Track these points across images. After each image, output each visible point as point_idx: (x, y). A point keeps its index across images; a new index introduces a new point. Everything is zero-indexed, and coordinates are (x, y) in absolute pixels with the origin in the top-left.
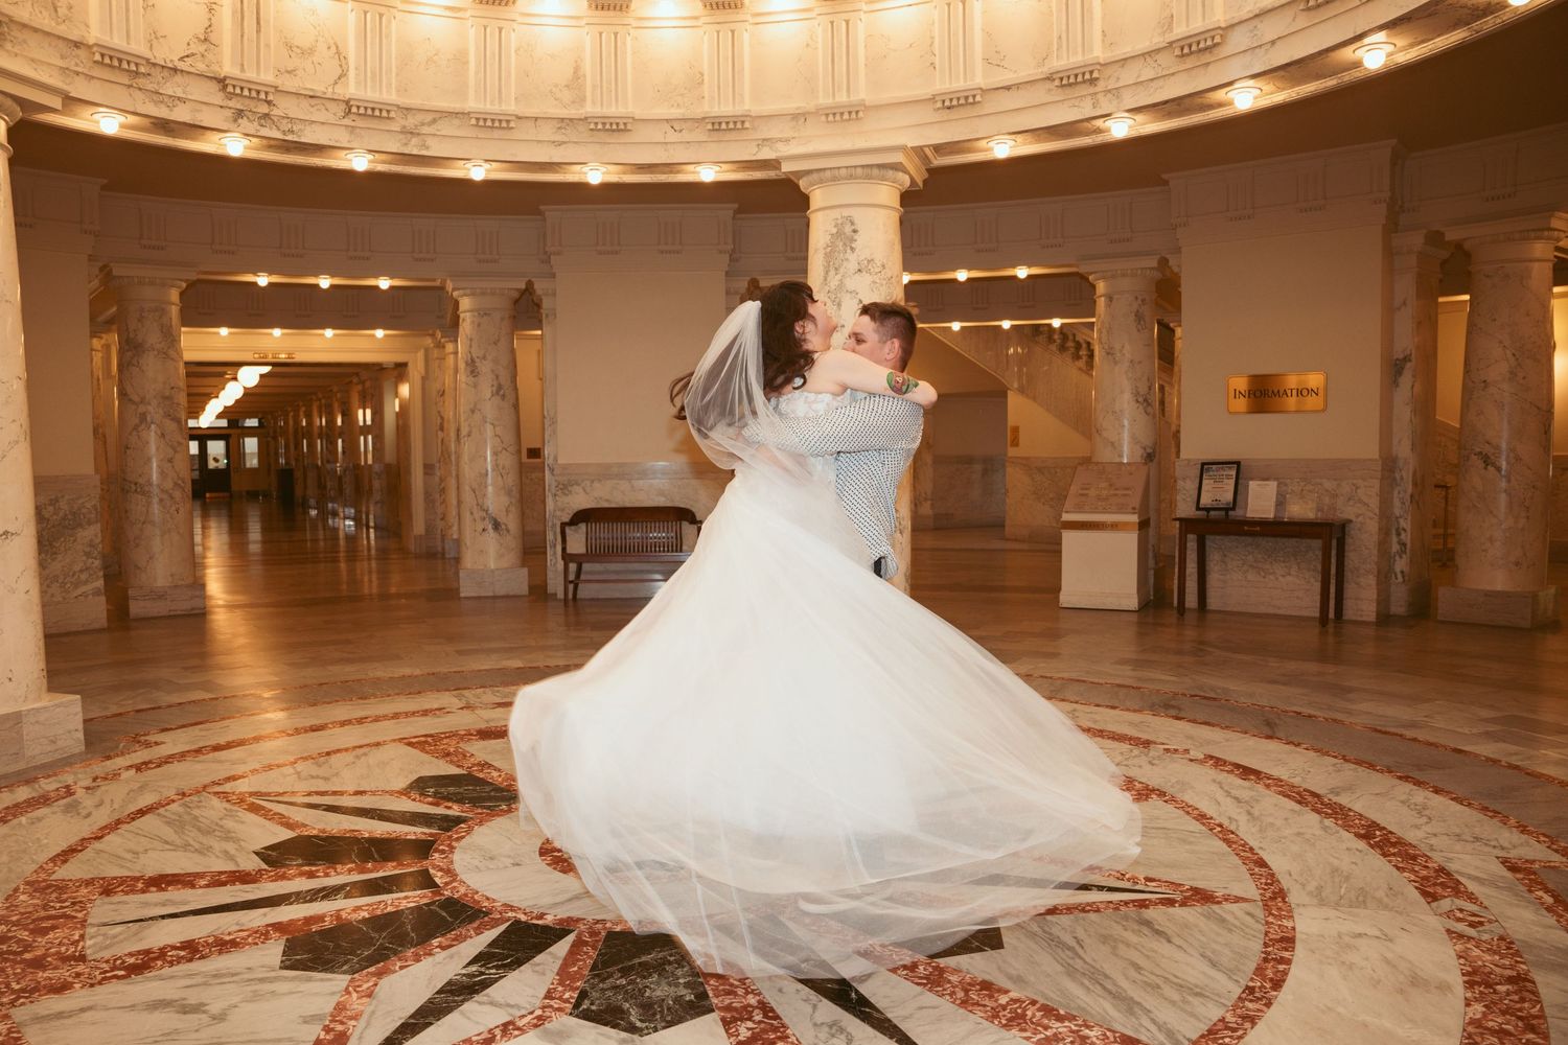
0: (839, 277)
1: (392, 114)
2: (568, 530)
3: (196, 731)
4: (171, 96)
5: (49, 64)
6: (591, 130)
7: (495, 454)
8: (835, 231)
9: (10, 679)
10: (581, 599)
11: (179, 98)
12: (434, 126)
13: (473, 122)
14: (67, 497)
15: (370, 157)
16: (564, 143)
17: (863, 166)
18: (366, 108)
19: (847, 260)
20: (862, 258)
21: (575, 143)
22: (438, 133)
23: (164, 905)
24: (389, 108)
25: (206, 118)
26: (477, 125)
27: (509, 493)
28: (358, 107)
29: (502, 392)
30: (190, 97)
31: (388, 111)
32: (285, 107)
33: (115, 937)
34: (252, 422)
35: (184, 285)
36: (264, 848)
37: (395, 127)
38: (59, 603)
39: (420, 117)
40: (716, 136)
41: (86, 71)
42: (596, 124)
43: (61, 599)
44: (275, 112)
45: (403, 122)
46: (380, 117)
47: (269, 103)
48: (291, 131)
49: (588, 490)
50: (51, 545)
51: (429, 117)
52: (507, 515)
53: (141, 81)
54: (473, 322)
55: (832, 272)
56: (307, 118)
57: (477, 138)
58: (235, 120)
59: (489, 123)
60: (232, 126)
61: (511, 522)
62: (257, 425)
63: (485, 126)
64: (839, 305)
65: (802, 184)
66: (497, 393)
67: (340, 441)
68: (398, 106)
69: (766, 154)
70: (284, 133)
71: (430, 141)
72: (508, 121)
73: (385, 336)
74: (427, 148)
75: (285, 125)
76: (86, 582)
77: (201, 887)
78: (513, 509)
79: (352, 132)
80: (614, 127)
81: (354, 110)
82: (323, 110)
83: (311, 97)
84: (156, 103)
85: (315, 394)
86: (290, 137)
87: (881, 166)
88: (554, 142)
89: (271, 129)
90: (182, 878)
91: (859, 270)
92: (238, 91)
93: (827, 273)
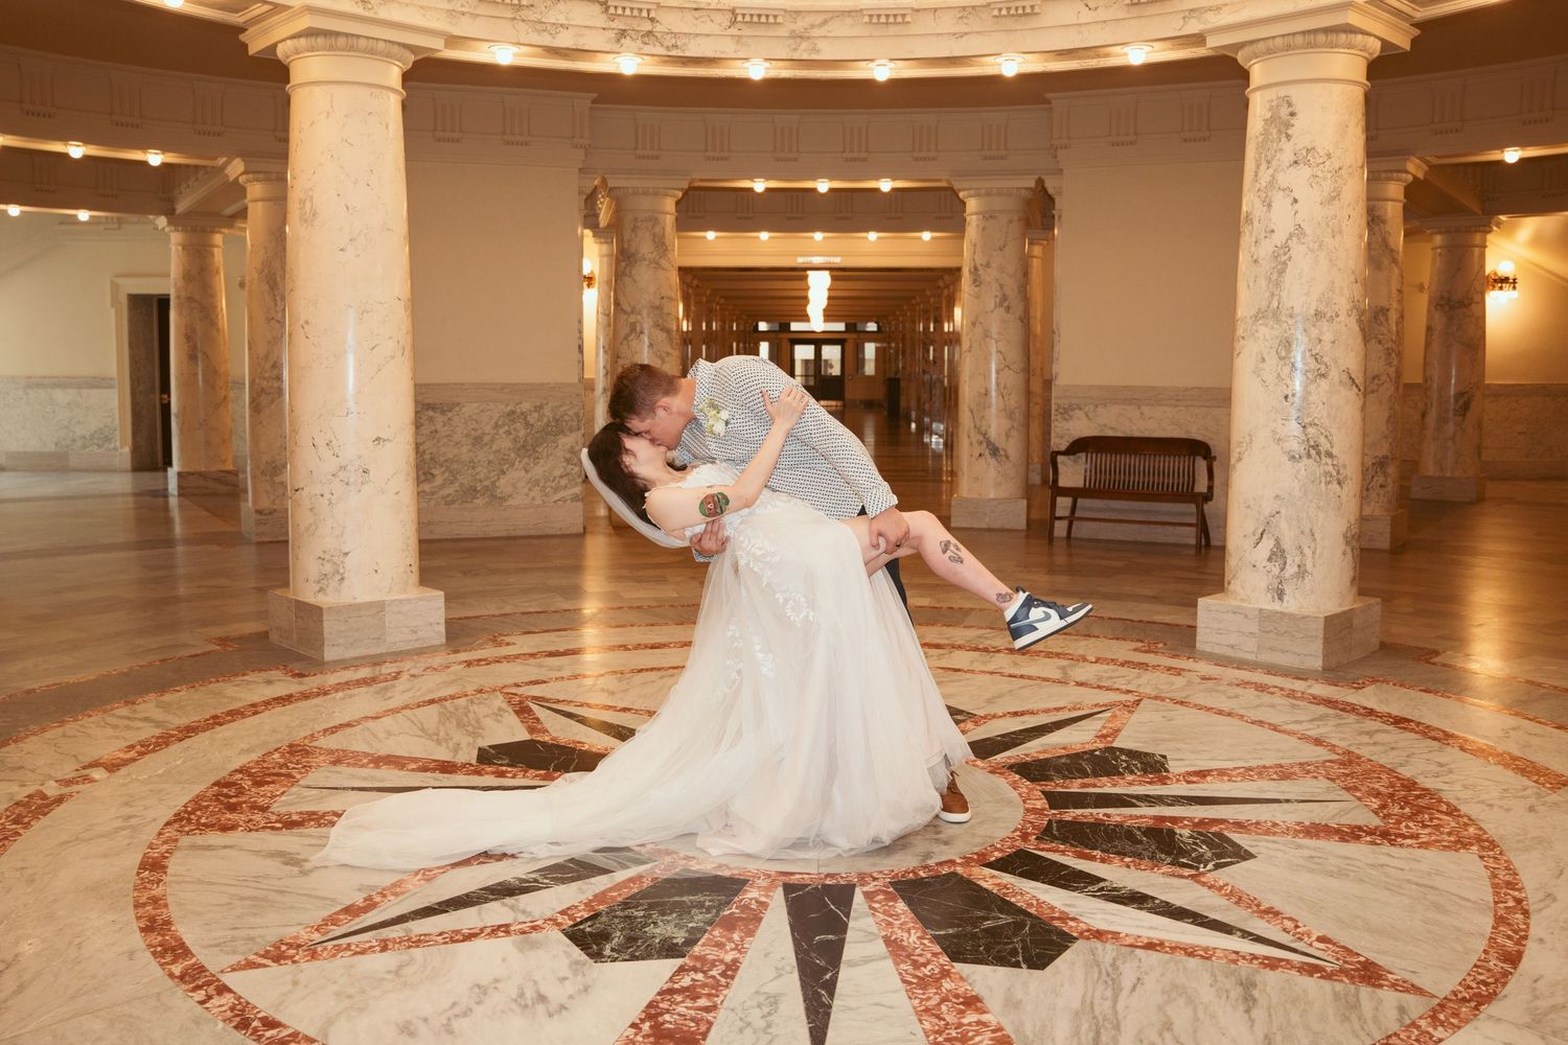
0: (1271, 171)
1: (780, 20)
2: (1060, 459)
3: (552, 636)
4: (554, 24)
5: (435, 8)
6: (995, 17)
7: (998, 372)
8: (1268, 115)
9: (376, 571)
10: (1077, 539)
11: (561, 25)
12: (826, 27)
13: (866, 19)
14: (550, 405)
15: (767, 64)
16: (966, 34)
17: (1303, 33)
18: (752, 15)
19: (1281, 150)
20: (1299, 147)
21: (977, 32)
22: (829, 35)
23: (365, 779)
24: (776, 13)
25: (589, 42)
26: (870, 22)
27: (1010, 415)
28: (744, 15)
29: (1006, 304)
30: (572, 23)
31: (775, 17)
32: (668, 22)
33: (305, 797)
34: (872, 327)
35: (680, 194)
36: (490, 747)
37: (783, 32)
38: (538, 506)
39: (810, 19)
40: (1135, 11)
41: (471, 10)
42: (1000, 10)
43: (541, 502)
44: (658, 28)
45: (793, 26)
46: (767, 23)
47: (652, 20)
48: (675, 46)
49: (1090, 415)
50: (534, 449)
51: (819, 19)
52: (1007, 440)
53: (524, 13)
54: (978, 225)
55: (1263, 166)
56: (692, 31)
57: (871, 36)
58: (618, 41)
59: (883, 19)
60: (615, 47)
61: (1013, 447)
62: (875, 329)
63: (878, 23)
64: (1270, 206)
65: (1240, 57)
66: (1001, 305)
67: (931, 348)
68: (785, 11)
69: (1193, 27)
70: (668, 48)
71: (821, 44)
72: (904, 16)
73: (932, 238)
74: (818, 51)
75: (669, 41)
76: (565, 487)
77: (407, 770)
78: (1014, 433)
79: (738, 42)
80: (1020, 11)
81: (739, 18)
82: (709, 22)
83: (696, 9)
84: (539, 32)
85: (914, 298)
86: (674, 53)
87: (1326, 30)
88: (954, 34)
89: (654, 46)
90: (401, 760)
91: (1296, 162)
92: (620, 11)
93: (1258, 167)
